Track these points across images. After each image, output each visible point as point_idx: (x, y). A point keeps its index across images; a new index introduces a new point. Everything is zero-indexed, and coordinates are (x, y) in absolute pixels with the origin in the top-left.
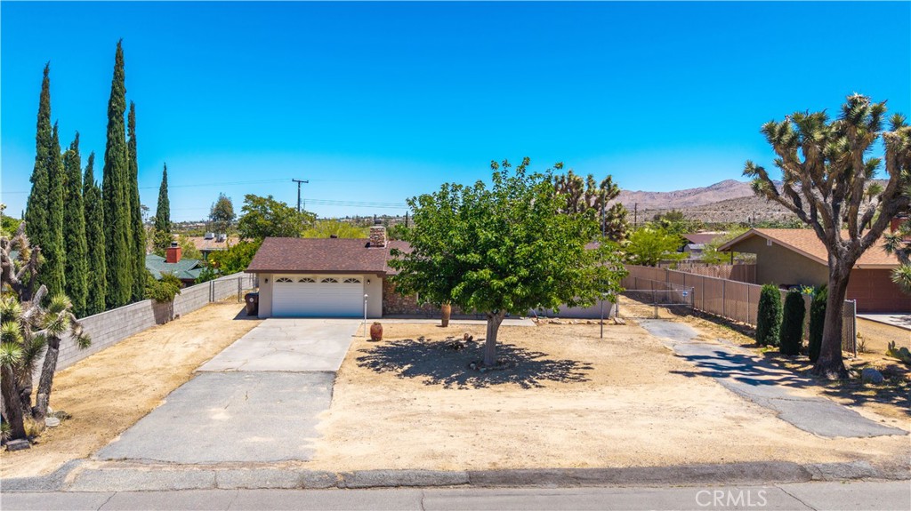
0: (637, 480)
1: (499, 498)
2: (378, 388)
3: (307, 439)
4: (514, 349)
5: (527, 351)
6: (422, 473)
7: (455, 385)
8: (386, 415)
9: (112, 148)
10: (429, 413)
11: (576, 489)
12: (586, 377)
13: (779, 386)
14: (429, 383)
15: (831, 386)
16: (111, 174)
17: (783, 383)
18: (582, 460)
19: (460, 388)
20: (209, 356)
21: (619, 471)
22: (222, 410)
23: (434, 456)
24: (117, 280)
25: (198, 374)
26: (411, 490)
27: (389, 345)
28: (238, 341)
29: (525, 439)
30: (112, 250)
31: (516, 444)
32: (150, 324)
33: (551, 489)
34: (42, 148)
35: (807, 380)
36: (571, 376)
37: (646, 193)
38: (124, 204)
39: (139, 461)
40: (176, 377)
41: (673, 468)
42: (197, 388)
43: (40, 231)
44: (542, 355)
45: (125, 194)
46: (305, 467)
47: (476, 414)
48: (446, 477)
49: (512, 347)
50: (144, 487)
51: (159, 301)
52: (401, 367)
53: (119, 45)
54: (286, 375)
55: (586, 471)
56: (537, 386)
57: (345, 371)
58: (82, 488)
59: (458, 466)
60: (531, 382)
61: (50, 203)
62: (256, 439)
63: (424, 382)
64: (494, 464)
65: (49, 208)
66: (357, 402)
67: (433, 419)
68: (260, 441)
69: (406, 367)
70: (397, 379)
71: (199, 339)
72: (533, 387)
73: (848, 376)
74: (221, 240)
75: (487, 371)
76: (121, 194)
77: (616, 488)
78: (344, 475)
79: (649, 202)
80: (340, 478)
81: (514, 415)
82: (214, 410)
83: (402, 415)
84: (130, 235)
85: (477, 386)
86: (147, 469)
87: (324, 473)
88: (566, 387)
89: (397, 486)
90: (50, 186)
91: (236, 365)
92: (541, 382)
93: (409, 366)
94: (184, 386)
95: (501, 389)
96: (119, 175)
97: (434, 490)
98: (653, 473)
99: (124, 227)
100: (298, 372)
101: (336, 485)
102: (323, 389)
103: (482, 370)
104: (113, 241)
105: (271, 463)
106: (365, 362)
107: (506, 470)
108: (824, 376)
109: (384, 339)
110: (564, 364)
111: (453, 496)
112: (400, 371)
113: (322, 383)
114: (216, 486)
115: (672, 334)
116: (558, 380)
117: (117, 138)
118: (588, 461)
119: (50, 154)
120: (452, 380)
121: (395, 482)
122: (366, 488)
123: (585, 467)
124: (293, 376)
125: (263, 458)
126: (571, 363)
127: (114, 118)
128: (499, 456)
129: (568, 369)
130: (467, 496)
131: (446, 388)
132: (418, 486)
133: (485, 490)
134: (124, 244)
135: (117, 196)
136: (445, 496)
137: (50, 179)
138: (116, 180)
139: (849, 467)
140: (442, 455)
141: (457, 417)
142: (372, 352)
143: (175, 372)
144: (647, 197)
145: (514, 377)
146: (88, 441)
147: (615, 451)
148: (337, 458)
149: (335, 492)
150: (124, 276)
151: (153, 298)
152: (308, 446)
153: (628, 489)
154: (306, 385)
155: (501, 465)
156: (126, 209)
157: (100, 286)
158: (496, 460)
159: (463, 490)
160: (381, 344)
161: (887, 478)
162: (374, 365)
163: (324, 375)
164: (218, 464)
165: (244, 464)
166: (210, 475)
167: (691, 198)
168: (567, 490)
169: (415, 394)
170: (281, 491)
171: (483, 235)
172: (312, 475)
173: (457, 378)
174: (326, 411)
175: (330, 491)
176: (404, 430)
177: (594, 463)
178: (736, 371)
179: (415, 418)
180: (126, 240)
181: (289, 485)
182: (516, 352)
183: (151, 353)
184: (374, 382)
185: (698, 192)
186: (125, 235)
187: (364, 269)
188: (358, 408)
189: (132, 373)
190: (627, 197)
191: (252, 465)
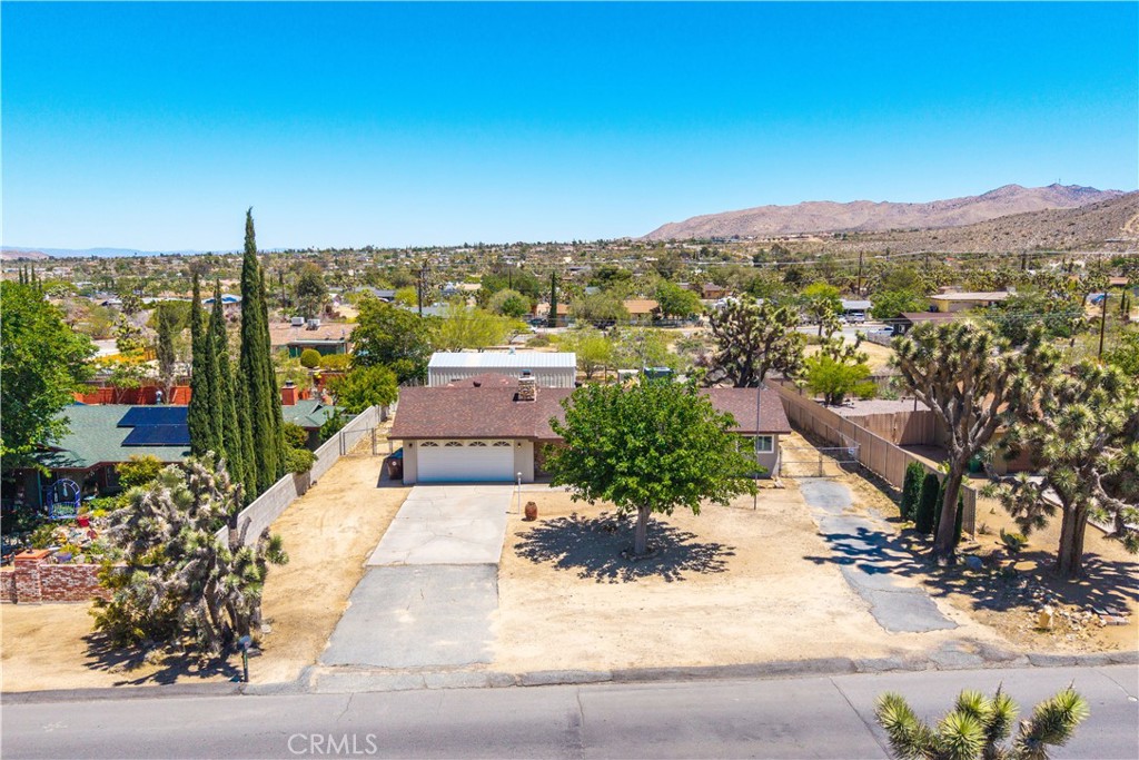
0: (733, 675)
1: (633, 692)
2: (537, 583)
3: (485, 642)
4: (666, 529)
5: (677, 532)
6: (578, 673)
7: (606, 578)
8: (547, 616)
9: (249, 326)
10: (583, 612)
11: (689, 683)
12: (726, 566)
13: (891, 575)
14: (582, 576)
15: (936, 573)
16: (249, 354)
17: (896, 571)
18: (698, 659)
19: (611, 582)
20: (372, 544)
21: (721, 669)
22: (404, 611)
23: (587, 657)
24: (263, 462)
25: (369, 569)
26: (570, 687)
27: (543, 527)
28: (393, 522)
29: (658, 639)
30: (257, 431)
31: (651, 645)
32: (292, 499)
33: (671, 684)
34: (199, 354)
35: (919, 566)
36: (712, 564)
37: (894, 206)
38: (264, 383)
39: (359, 667)
40: (349, 573)
41: (761, 666)
42: (373, 586)
43: (204, 436)
44: (693, 536)
45: (264, 372)
46: (490, 669)
47: (623, 613)
48: (595, 677)
49: (664, 526)
50: (372, 689)
51: (299, 473)
52: (557, 555)
53: (249, 214)
54: (451, 569)
55: (697, 669)
56: (679, 579)
57: (506, 562)
58: (325, 690)
59: (604, 667)
60: (675, 573)
61: (210, 408)
62: (443, 642)
63: (579, 575)
64: (632, 664)
65: (209, 413)
66: (521, 601)
67: (586, 619)
68: (447, 645)
69: (562, 556)
70: (552, 571)
71: (352, 521)
72: (675, 579)
73: (955, 562)
74: (314, 328)
75: (636, 561)
76: (260, 373)
77: (717, 681)
78: (521, 676)
79: (898, 217)
80: (518, 679)
81: (654, 614)
82: (397, 612)
83: (560, 615)
84: (271, 416)
85: (627, 579)
86: (368, 674)
87: (505, 674)
88: (704, 580)
89: (560, 684)
90: (209, 391)
91: (401, 556)
92: (683, 574)
93: (565, 554)
94: (361, 584)
95: (647, 583)
96: (257, 354)
97: (587, 686)
98: (745, 670)
99: (266, 406)
100: (463, 565)
101: (515, 684)
102: (489, 585)
103: (633, 559)
104: (256, 422)
105: (462, 666)
106: (523, 550)
107: (640, 669)
108: (936, 562)
109: (539, 518)
110: (708, 549)
111: (599, 691)
112: (556, 560)
113: (487, 577)
114: (426, 686)
115: (826, 501)
116: (698, 570)
117: (253, 316)
118: (702, 660)
119: (206, 359)
120: (604, 572)
121: (559, 681)
122: (538, 685)
123: (699, 666)
124: (458, 569)
125: (455, 662)
126: (716, 547)
127: (249, 295)
128: (636, 656)
129: (712, 555)
130: (610, 690)
131: (598, 581)
132: (575, 683)
133: (624, 685)
134: (267, 425)
135: (258, 376)
136: (595, 691)
137: (209, 384)
138: (256, 360)
139: (885, 662)
140: (593, 656)
141: (607, 617)
142: (528, 537)
143: (345, 566)
144: (895, 210)
145: (660, 567)
146: (306, 646)
147: (726, 650)
148: (513, 660)
149: (515, 689)
150: (269, 457)
151: (294, 471)
152: (487, 649)
153: (725, 682)
154: (472, 581)
155: (637, 665)
156: (266, 388)
157: (251, 474)
158: (633, 660)
159: (608, 685)
160: (536, 524)
161: (909, 669)
162: (532, 553)
163: (488, 568)
164: (422, 669)
165: (442, 668)
166: (419, 679)
167: (957, 212)
168: (683, 684)
169: (572, 590)
170: (475, 690)
171: (632, 442)
172: (496, 677)
173: (609, 569)
174: (495, 612)
175: (511, 689)
176: (563, 631)
177: (707, 662)
178: (863, 556)
179: (571, 619)
180: (269, 419)
181: (480, 685)
182: (668, 533)
183: (312, 541)
184: (534, 575)
185: (965, 202)
186: (267, 414)
187: (514, 434)
188: (522, 608)
189: (304, 568)
190: (866, 212)
191: (447, 668)
